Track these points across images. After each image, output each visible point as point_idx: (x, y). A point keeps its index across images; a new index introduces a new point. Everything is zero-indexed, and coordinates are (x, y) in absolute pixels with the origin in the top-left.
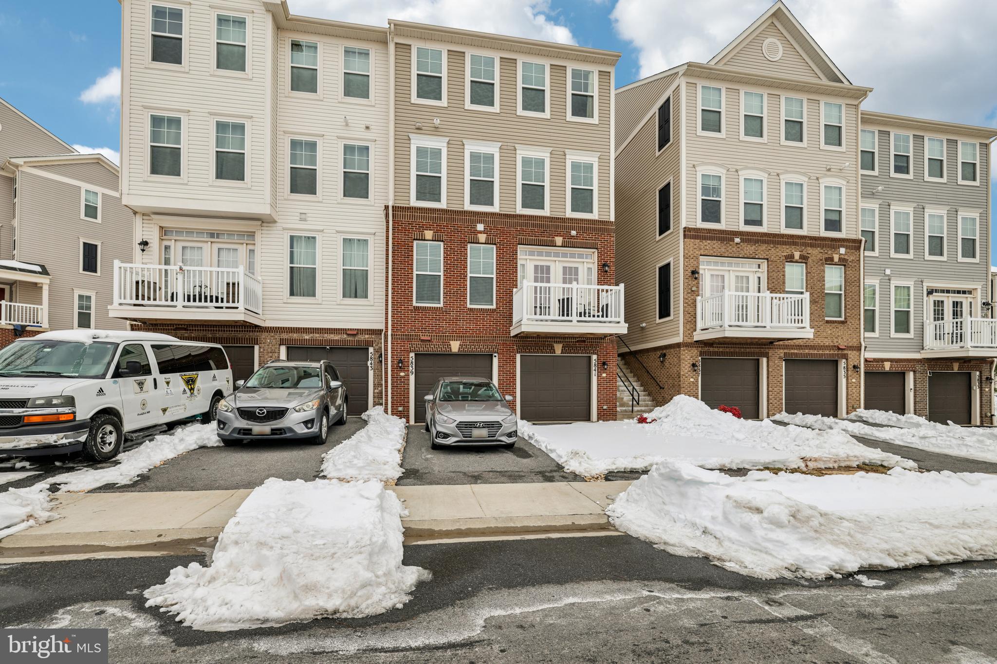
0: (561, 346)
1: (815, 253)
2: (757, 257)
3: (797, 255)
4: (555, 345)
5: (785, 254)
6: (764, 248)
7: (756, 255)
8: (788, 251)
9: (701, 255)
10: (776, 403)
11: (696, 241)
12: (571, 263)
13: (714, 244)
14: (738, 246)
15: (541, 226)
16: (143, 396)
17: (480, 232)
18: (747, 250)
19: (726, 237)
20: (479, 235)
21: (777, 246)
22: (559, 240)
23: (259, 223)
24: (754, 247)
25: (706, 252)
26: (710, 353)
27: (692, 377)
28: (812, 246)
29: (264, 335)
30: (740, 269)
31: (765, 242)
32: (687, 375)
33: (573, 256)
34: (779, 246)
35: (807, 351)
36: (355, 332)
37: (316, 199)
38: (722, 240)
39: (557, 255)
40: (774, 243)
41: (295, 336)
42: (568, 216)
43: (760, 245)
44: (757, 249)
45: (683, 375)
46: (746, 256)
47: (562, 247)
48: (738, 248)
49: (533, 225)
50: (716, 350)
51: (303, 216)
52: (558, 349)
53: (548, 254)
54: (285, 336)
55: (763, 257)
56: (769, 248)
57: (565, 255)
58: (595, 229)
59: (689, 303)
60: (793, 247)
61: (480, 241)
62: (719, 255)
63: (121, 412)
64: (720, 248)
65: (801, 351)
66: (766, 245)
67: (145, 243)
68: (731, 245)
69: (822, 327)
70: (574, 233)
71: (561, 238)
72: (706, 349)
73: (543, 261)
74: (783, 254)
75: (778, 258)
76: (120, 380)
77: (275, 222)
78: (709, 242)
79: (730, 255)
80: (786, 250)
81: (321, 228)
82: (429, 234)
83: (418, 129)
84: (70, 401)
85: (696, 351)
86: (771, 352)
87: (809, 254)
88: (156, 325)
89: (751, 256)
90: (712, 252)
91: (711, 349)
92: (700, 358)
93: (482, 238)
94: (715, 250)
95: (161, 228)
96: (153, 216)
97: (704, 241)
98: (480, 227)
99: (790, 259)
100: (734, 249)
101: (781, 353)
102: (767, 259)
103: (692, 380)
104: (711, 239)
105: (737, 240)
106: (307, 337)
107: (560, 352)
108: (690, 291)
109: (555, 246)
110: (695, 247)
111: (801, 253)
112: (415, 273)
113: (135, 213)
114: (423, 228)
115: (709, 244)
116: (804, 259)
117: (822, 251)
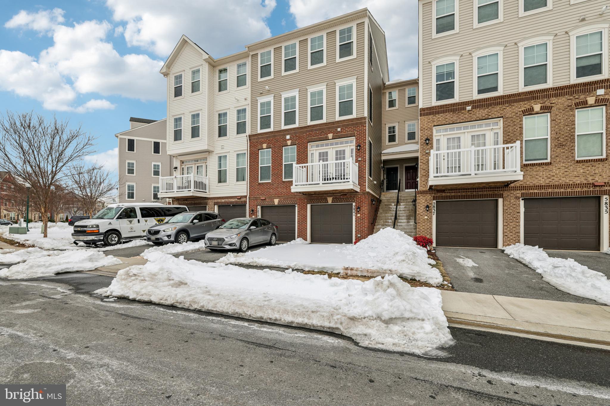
0: (331, 198)
1: (562, 101)
2: (490, 117)
3: (537, 108)
4: (328, 198)
5: (523, 109)
6: (498, 108)
7: (489, 116)
8: (526, 106)
9: (434, 126)
10: (511, 236)
11: (430, 116)
12: (340, 148)
13: (446, 115)
14: (470, 112)
15: (320, 129)
16: (131, 225)
17: (288, 140)
18: (479, 114)
19: (459, 107)
20: (288, 141)
21: (512, 104)
22: (330, 136)
23: (208, 153)
24: (487, 110)
25: (439, 123)
26: (443, 197)
27: (426, 215)
28: (556, 96)
29: (209, 201)
30: (477, 129)
31: (498, 104)
32: (422, 214)
33: (342, 143)
34: (515, 104)
35: (550, 190)
36: (240, 197)
37: (227, 138)
38: (453, 111)
39: (332, 144)
40: (508, 102)
41: (219, 201)
42: (337, 120)
43: (493, 108)
44: (490, 111)
45: (419, 214)
46: (478, 119)
47: (332, 139)
48: (470, 114)
49: (316, 130)
50: (448, 194)
51: (223, 147)
52: (330, 200)
53: (327, 145)
54: (216, 201)
55: (496, 116)
56: (504, 107)
57: (337, 144)
58: (353, 124)
59: (424, 162)
60: (532, 101)
61: (288, 145)
62: (451, 122)
63: (120, 230)
64: (452, 118)
65: (543, 191)
66: (501, 106)
67: (176, 168)
68: (462, 113)
69: (572, 167)
70: (339, 129)
71: (332, 134)
72: (439, 194)
73: (323, 150)
74: (520, 110)
75: (514, 114)
76: (120, 220)
77: (213, 152)
78: (442, 115)
79: (462, 121)
80: (525, 106)
81: (228, 151)
82: (265, 146)
83: (261, 94)
84: (98, 226)
85: (430, 197)
86: (505, 194)
87: (553, 103)
88: (178, 199)
89: (484, 118)
90: (444, 122)
91: (444, 194)
92: (435, 201)
93: (289, 142)
94: (447, 120)
95: (181, 161)
96: (178, 157)
97: (437, 115)
98: (288, 137)
99: (530, 112)
100: (466, 116)
101: (519, 193)
102: (503, 117)
103: (426, 217)
104: (443, 112)
105: (469, 108)
106: (223, 201)
107: (331, 202)
108: (424, 153)
109: (329, 140)
110: (429, 121)
111: (542, 105)
112: (260, 166)
113: (174, 157)
114: (262, 143)
115: (441, 116)
116: (546, 109)
117: (571, 98)
